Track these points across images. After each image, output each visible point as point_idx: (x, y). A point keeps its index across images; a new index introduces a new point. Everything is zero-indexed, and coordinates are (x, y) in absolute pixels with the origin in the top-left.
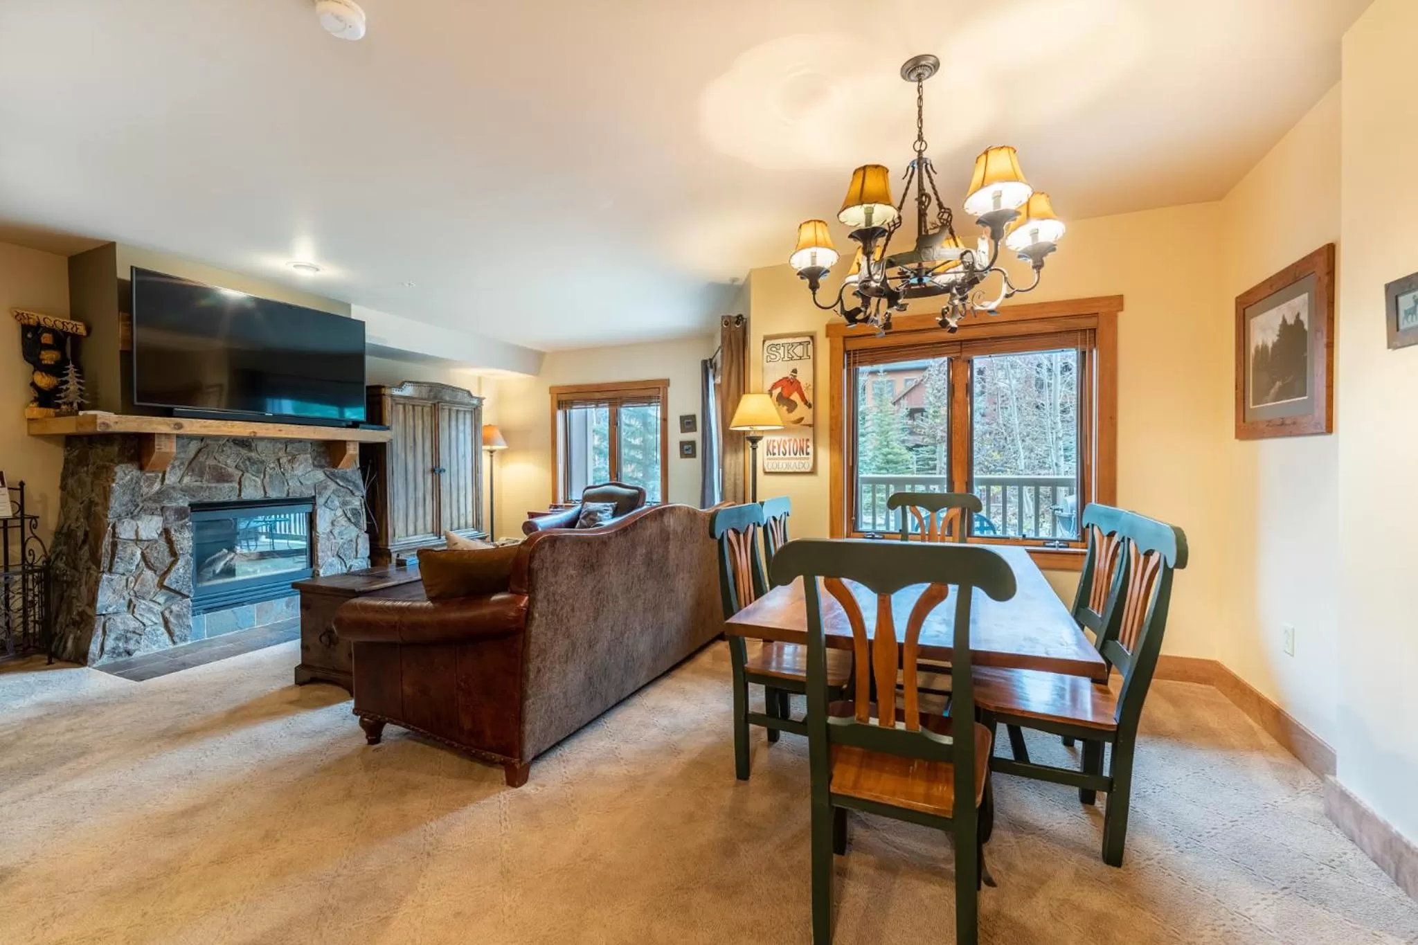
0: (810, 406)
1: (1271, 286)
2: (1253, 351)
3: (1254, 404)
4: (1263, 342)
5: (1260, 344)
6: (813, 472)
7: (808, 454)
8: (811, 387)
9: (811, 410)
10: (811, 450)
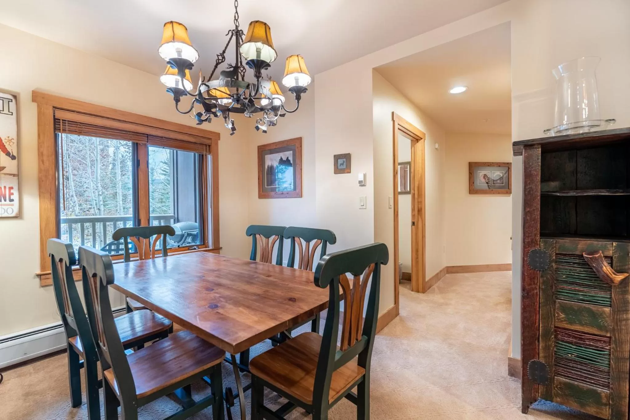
0: (13, 158)
1: (276, 145)
2: (266, 167)
3: (267, 186)
4: (271, 164)
5: (270, 165)
6: (18, 216)
7: (12, 200)
8: (15, 141)
9: (15, 162)
10: (15, 197)
